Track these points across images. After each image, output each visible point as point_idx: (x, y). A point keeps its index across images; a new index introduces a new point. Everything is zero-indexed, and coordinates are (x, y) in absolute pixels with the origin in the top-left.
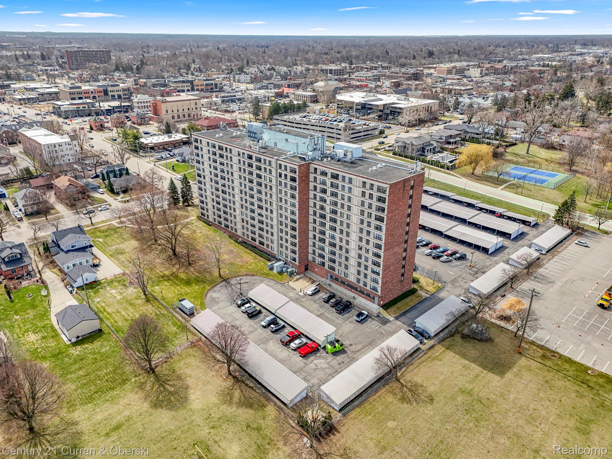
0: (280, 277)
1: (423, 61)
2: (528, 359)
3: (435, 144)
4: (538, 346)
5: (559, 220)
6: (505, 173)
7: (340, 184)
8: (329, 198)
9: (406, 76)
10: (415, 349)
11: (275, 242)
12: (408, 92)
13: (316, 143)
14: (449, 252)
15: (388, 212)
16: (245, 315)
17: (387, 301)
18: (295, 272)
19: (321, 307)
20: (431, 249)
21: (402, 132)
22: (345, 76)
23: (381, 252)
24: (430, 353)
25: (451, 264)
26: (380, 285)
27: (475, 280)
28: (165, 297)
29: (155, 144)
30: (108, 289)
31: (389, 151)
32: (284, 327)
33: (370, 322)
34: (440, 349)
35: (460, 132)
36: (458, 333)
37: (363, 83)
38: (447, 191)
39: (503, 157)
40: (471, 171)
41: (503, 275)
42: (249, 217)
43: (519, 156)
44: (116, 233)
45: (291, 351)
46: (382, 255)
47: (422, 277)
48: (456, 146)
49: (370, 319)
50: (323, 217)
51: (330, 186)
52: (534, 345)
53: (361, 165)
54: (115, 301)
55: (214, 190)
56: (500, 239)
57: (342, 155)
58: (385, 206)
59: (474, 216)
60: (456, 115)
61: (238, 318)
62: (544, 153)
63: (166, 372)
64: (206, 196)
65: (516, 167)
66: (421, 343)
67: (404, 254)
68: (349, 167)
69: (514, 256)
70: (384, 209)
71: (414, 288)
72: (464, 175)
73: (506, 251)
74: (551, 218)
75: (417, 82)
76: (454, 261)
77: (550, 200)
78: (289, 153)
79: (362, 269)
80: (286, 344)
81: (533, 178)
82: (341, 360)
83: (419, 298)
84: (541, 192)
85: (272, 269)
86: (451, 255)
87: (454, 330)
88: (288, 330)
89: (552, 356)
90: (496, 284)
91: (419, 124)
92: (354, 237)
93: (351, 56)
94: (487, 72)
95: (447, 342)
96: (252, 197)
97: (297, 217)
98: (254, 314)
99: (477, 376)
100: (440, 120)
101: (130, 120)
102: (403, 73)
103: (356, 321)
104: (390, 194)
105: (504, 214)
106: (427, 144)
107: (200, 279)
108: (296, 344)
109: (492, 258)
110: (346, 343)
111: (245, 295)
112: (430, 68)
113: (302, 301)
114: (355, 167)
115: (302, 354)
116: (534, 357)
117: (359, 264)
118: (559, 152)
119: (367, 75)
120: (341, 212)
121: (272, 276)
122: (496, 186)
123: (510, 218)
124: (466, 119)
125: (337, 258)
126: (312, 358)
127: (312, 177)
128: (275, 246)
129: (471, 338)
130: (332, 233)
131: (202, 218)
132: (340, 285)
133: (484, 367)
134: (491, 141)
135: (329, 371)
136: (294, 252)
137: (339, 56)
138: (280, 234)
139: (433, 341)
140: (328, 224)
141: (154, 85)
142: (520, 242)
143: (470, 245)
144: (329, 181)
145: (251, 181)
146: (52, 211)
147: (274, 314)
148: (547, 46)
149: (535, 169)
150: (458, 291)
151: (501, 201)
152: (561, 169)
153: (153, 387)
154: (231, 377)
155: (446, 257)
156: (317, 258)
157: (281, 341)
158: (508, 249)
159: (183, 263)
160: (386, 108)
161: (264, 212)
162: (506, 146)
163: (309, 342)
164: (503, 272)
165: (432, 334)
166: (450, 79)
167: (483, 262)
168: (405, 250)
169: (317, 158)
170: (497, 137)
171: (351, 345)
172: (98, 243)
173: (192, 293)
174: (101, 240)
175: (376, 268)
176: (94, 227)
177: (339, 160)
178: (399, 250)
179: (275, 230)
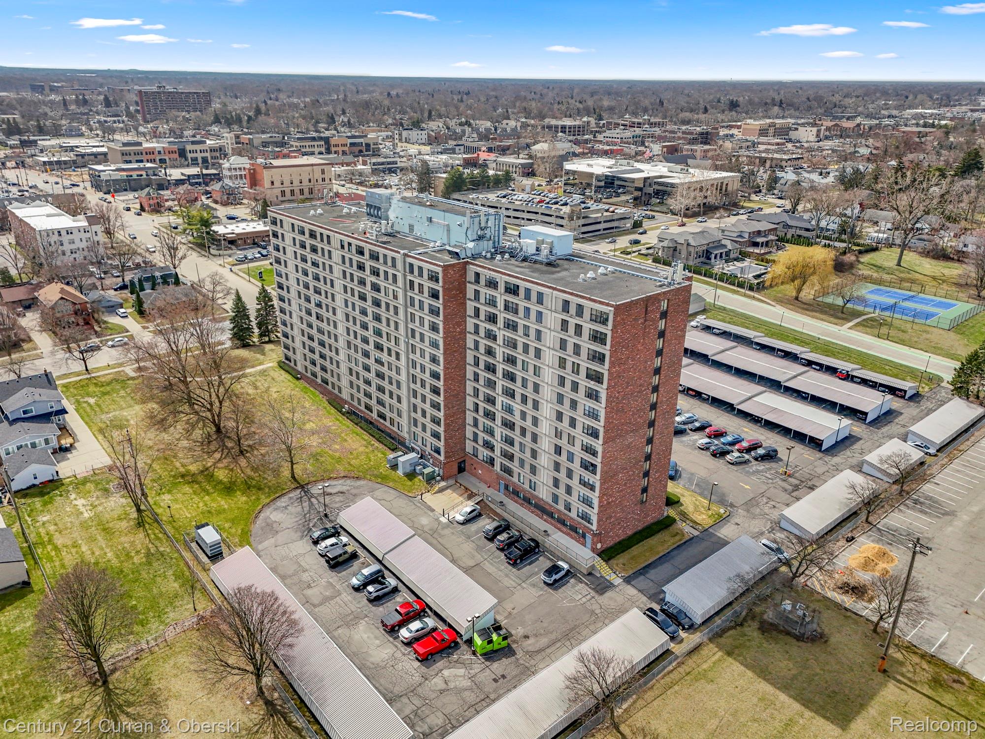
0: (409, 483)
1: (720, 117)
2: (903, 686)
3: (729, 245)
4: (923, 656)
5: (960, 387)
6: (858, 298)
7: (522, 304)
8: (502, 332)
9: (689, 136)
10: (659, 653)
11: (405, 415)
12: (690, 161)
13: (483, 225)
14: (745, 444)
15: (612, 364)
16: (323, 560)
17: (610, 543)
18: (439, 475)
19: (479, 549)
20: (710, 437)
21: (673, 225)
22: (586, 137)
23: (598, 445)
24: (690, 662)
25: (747, 468)
26: (596, 510)
27: (793, 502)
28: (177, 516)
29: (237, 234)
30: (73, 496)
31: (646, 255)
32: (395, 590)
33: (573, 586)
34: (712, 654)
35: (776, 226)
36: (753, 618)
37: (615, 148)
38: (747, 328)
39: (854, 271)
40: (794, 294)
41: (850, 496)
42: (361, 365)
43: (884, 269)
44: (123, 388)
45: (400, 645)
46: (600, 449)
47: (686, 493)
48: (767, 250)
49: (572, 581)
50: (491, 368)
51: (502, 309)
52: (915, 653)
53: (566, 270)
54: (77, 523)
55: (303, 314)
56: (846, 422)
57: (532, 250)
58: (606, 350)
59: (795, 377)
60: (771, 199)
61: (308, 567)
62: (929, 266)
63: (130, 684)
64: (291, 325)
65: (878, 290)
66: (672, 638)
67: (648, 449)
68: (542, 272)
69: (873, 457)
70: (604, 355)
71: (668, 517)
72: (781, 301)
73: (857, 446)
74: (944, 384)
75: (707, 147)
76: (754, 462)
77: (942, 349)
78: (432, 245)
79: (562, 476)
80: (392, 630)
81: (909, 309)
82: (499, 672)
83: (677, 538)
84: (925, 335)
85: (394, 467)
86: (749, 450)
87: (744, 613)
88: (404, 596)
89: (954, 681)
90: (835, 514)
91: (705, 214)
92: (547, 411)
93: (601, 108)
94: (828, 133)
95: (727, 640)
96: (365, 327)
97: (442, 367)
98: (341, 559)
99: (790, 723)
100: (743, 207)
101: (211, 197)
102: (684, 133)
103: (545, 583)
104: (614, 326)
105: (854, 374)
106: (716, 244)
107: (254, 483)
108: (411, 632)
109: (827, 458)
110: (518, 631)
111: (332, 518)
112: (731, 127)
113: (441, 536)
114: (553, 273)
115: (419, 654)
116: (915, 682)
117: (557, 466)
118: (956, 265)
119: (624, 136)
120: (523, 361)
121: (394, 481)
122: (840, 321)
123: (864, 382)
124: (788, 207)
125: (515, 450)
126: (440, 664)
127: (470, 289)
128: (404, 421)
129: (781, 632)
130: (508, 401)
131: (286, 365)
132: (522, 505)
133: (807, 703)
134: (831, 243)
135: (471, 697)
136: (436, 435)
137: (581, 106)
138: (413, 400)
139: (698, 634)
140: (501, 383)
141: (265, 144)
142: (885, 430)
143: (786, 431)
144: (501, 298)
145: (363, 298)
146: (25, 346)
147: (380, 562)
148: (931, 97)
149: (912, 294)
150: (757, 525)
151: (850, 350)
152: (960, 295)
153: (94, 717)
154: (261, 702)
155: (739, 454)
156: (480, 449)
157: (382, 622)
158: (861, 442)
159: (229, 450)
160: (648, 184)
161: (384, 357)
162: (860, 252)
163: (441, 627)
164: (851, 491)
165: (698, 621)
166: (763, 144)
167: (810, 467)
168: (650, 441)
169: (484, 254)
170: (843, 237)
171: (526, 637)
172: (85, 405)
173: (231, 509)
174: (92, 401)
175: (587, 476)
176: (89, 376)
177: (525, 259)
178: (635, 440)
179: (404, 393)
